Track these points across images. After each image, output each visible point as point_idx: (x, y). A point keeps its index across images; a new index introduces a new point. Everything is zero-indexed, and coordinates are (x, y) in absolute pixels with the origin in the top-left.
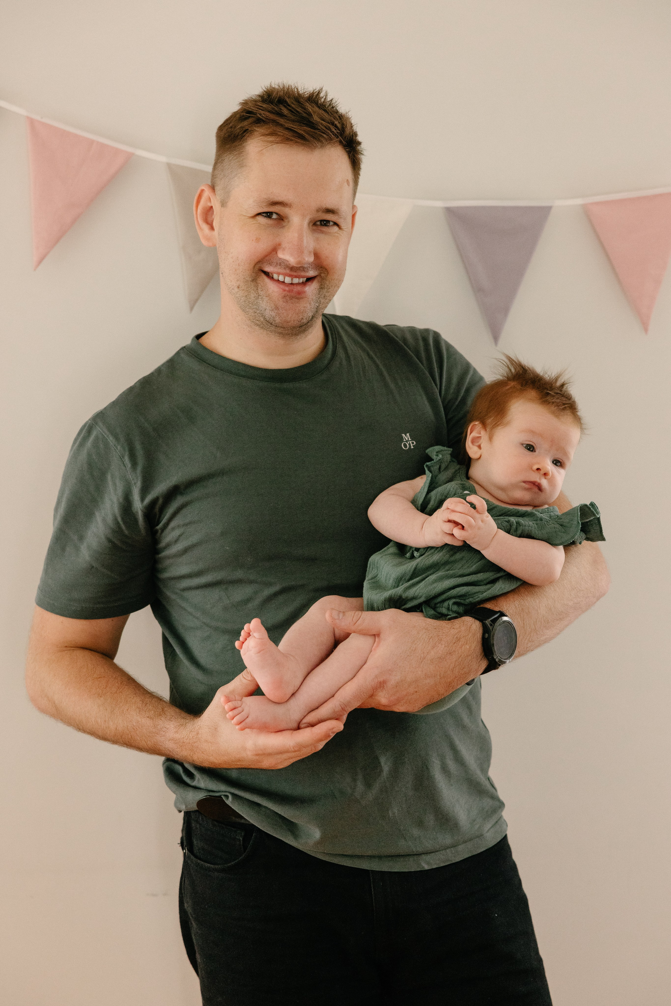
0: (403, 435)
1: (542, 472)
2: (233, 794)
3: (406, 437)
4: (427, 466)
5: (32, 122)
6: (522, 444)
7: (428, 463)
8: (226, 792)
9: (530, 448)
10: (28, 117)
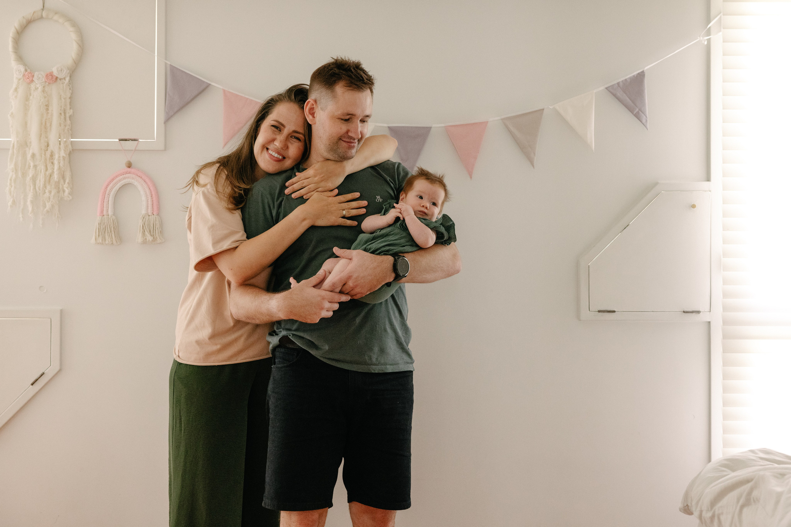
0: (377, 196)
1: (425, 207)
2: (292, 334)
3: (378, 197)
4: (384, 205)
5: (224, 91)
6: (417, 196)
7: (384, 204)
8: (290, 333)
9: (421, 198)
10: (223, 89)
